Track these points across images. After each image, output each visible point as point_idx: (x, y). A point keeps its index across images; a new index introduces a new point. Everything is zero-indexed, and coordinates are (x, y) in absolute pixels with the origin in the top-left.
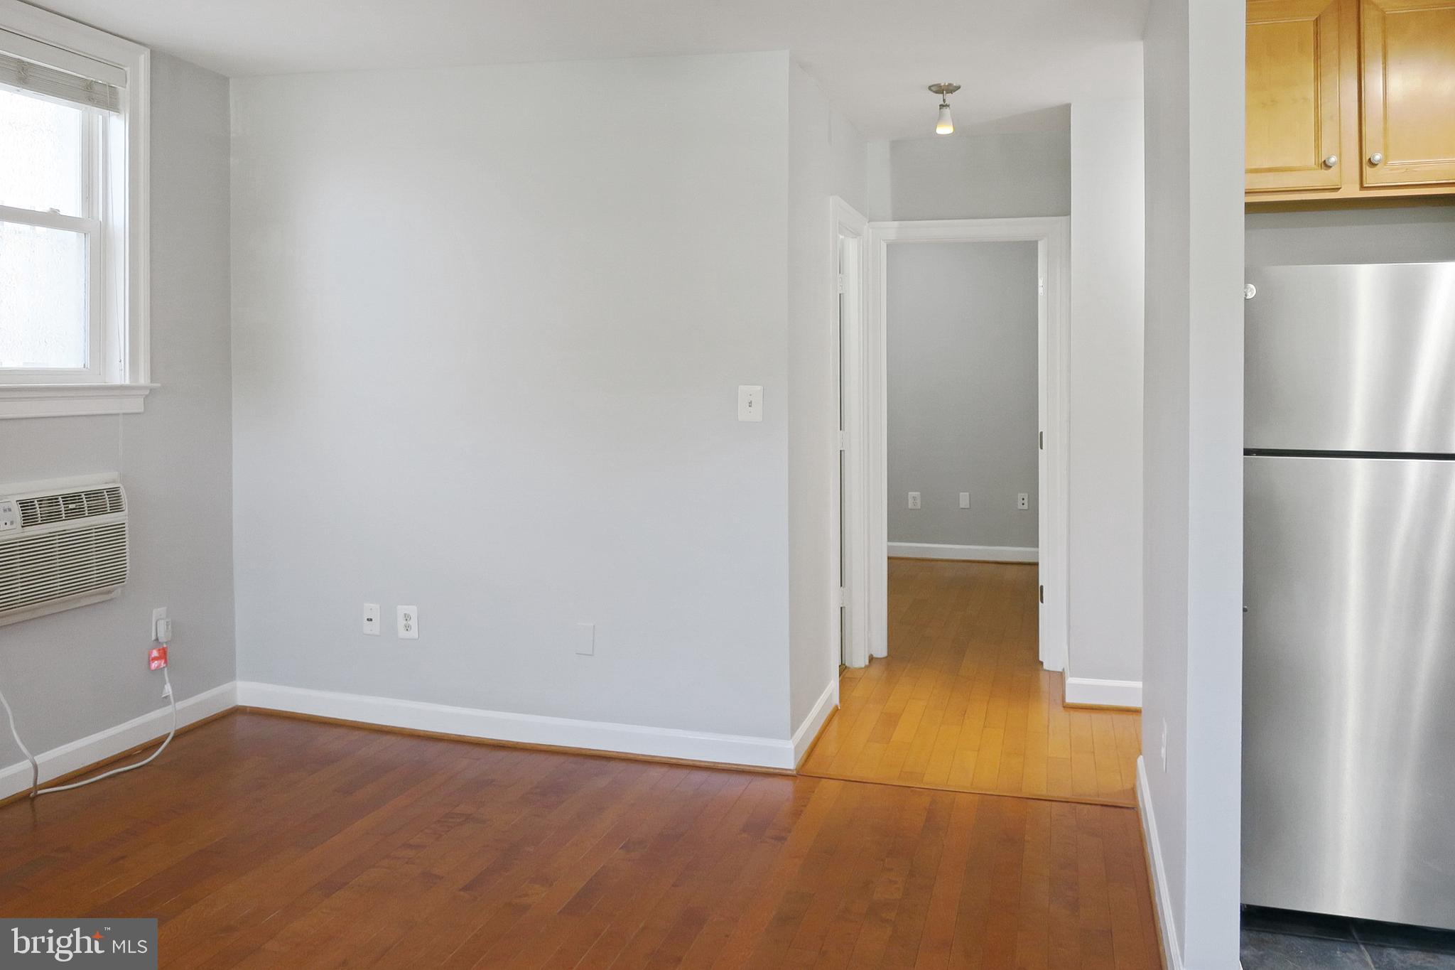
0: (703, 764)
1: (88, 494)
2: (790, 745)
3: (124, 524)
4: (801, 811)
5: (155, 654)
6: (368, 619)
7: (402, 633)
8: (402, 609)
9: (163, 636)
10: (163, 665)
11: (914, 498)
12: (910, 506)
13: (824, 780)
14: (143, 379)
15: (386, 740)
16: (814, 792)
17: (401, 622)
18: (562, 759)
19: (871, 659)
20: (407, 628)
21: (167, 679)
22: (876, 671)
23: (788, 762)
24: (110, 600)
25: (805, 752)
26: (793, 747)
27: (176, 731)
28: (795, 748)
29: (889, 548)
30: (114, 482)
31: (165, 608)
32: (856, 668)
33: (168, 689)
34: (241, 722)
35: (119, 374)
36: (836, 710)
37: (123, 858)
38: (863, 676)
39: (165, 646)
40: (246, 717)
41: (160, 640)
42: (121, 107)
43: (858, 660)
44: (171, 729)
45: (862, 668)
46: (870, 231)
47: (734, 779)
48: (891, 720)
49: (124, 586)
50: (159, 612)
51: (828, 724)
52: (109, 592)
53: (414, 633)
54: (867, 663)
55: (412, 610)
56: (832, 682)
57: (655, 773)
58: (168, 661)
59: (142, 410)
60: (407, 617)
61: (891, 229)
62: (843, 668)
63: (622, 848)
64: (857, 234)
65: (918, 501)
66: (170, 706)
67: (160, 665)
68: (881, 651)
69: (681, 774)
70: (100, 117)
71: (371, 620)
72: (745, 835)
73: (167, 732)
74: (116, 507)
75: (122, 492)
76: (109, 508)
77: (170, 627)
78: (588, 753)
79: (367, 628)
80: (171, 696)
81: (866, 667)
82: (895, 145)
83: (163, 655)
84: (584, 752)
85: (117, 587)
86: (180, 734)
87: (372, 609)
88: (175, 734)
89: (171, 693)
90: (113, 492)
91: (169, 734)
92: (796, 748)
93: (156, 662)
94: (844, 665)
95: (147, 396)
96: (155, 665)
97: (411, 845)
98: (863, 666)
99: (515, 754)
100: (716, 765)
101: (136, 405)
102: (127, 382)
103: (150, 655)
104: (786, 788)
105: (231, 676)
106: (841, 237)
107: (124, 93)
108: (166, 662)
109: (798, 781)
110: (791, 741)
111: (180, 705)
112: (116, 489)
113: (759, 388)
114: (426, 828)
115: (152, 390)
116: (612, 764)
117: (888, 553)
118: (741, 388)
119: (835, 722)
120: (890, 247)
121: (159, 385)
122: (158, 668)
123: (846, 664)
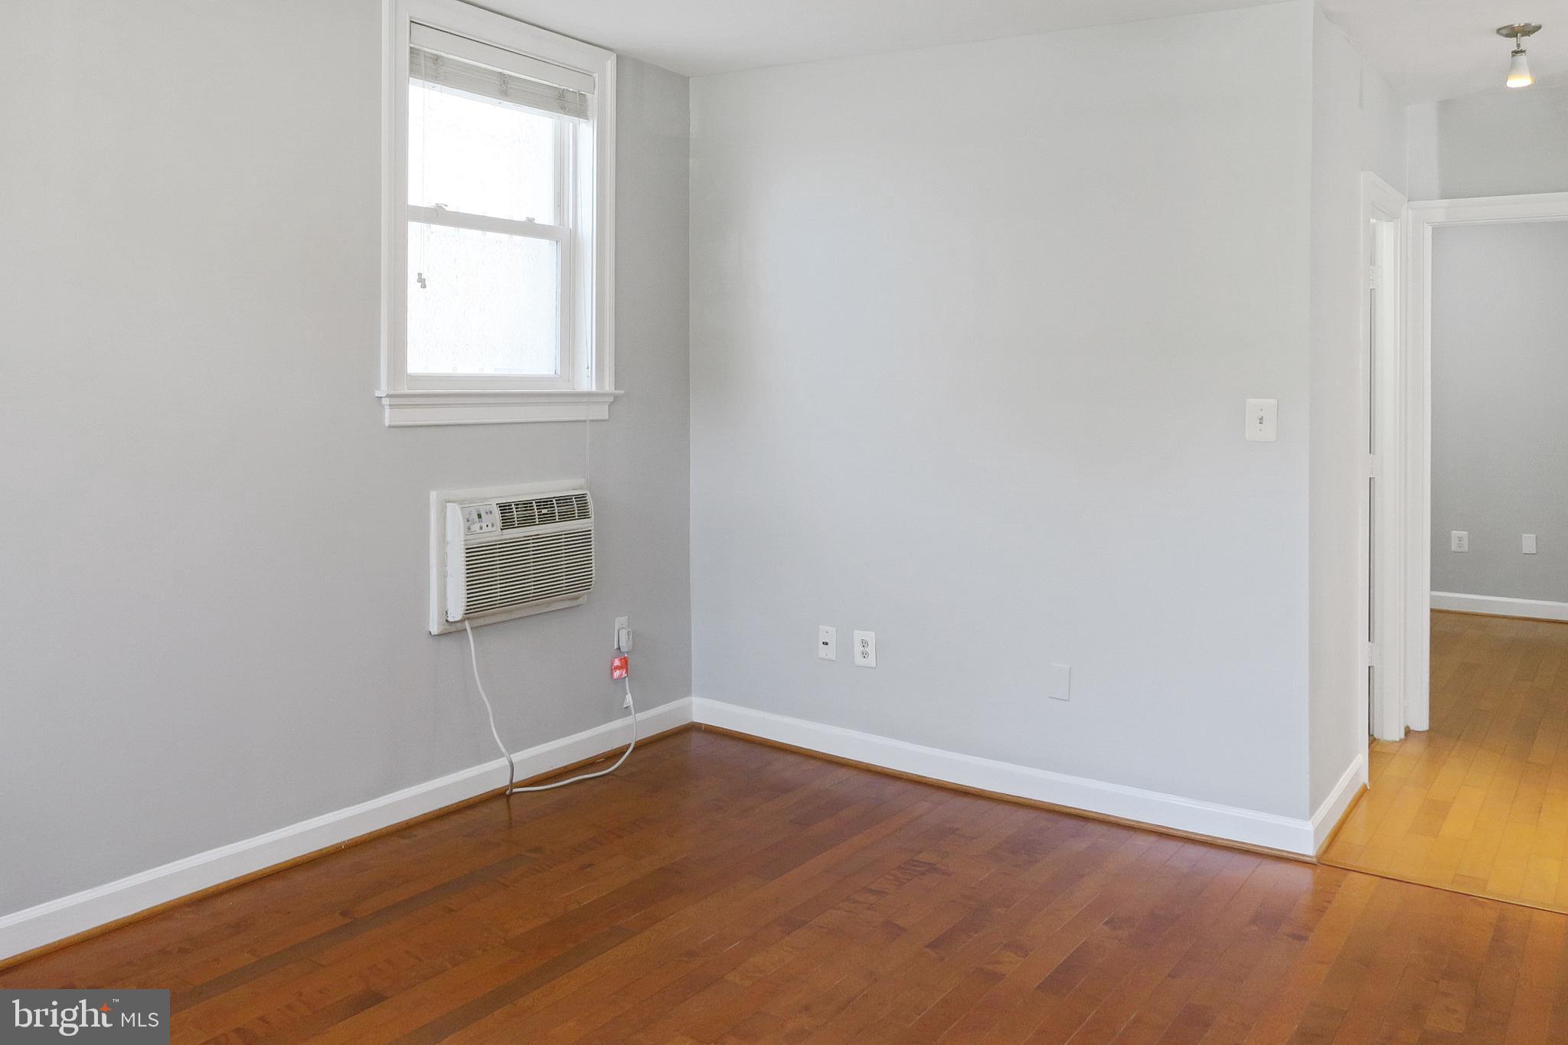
0: (1198, 837)
1: (559, 499)
2: (1309, 826)
3: (590, 531)
4: (1326, 908)
5: (617, 663)
6: (823, 643)
7: (859, 660)
8: (859, 635)
9: (625, 645)
10: (624, 675)
11: (1459, 538)
12: (1454, 547)
13: (1352, 874)
14: (608, 386)
15: (842, 773)
16: (1340, 886)
17: (858, 648)
18: (1033, 814)
19: (1408, 731)
20: (865, 655)
21: (628, 691)
22: (1414, 748)
23: (1308, 848)
24: (578, 606)
25: (1328, 836)
26: (1313, 830)
27: (636, 742)
28: (1315, 831)
29: (1432, 598)
30: (581, 488)
31: (626, 617)
32: (1387, 741)
33: (629, 700)
34: (696, 740)
35: (586, 382)
36: (1364, 790)
37: (590, 865)
38: (1398, 751)
39: (626, 655)
40: (700, 735)
41: (622, 650)
42: (589, 114)
43: (1393, 732)
44: (632, 740)
45: (1396, 742)
46: (1410, 211)
47: (1237, 859)
48: (1436, 811)
49: (589, 593)
50: (620, 621)
51: (1355, 805)
52: (577, 598)
53: (871, 661)
54: (1402, 736)
55: (870, 636)
56: (1359, 755)
57: (1142, 841)
58: (629, 671)
59: (607, 418)
60: (864, 644)
61: (1439, 210)
62: (1372, 740)
63: (1106, 923)
64: (1392, 216)
65: (1465, 542)
66: (631, 717)
67: (622, 674)
68: (1421, 722)
69: (1171, 846)
70: (571, 125)
71: (827, 644)
72: (1255, 928)
73: (629, 742)
74: (584, 514)
75: (589, 498)
76: (577, 514)
77: (631, 637)
78: (1064, 810)
79: (823, 651)
80: (632, 707)
81: (1401, 740)
82: (1445, 106)
83: (625, 664)
84: (1057, 808)
85: (584, 594)
86: (641, 746)
87: (827, 632)
88: (635, 745)
89: (632, 703)
90: (581, 498)
91: (629, 745)
92: (1317, 832)
93: (618, 671)
94: (1373, 736)
95: (611, 403)
96: (617, 674)
97: (871, 890)
98: (1398, 739)
99: (980, 802)
100: (1215, 840)
101: (602, 412)
102: (594, 389)
103: (612, 664)
104: (1303, 879)
105: (688, 692)
106: (1373, 221)
107: (593, 99)
108: (627, 672)
109: (1318, 871)
110: (1310, 822)
111: (641, 716)
112: (583, 496)
113: (1273, 402)
114: (887, 874)
115: (616, 397)
116: (1090, 826)
117: (1431, 605)
118: (1251, 401)
119: (1364, 803)
120: (1437, 231)
121: (622, 392)
122: (620, 678)
123: (1375, 736)
